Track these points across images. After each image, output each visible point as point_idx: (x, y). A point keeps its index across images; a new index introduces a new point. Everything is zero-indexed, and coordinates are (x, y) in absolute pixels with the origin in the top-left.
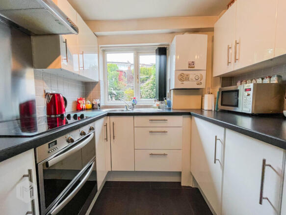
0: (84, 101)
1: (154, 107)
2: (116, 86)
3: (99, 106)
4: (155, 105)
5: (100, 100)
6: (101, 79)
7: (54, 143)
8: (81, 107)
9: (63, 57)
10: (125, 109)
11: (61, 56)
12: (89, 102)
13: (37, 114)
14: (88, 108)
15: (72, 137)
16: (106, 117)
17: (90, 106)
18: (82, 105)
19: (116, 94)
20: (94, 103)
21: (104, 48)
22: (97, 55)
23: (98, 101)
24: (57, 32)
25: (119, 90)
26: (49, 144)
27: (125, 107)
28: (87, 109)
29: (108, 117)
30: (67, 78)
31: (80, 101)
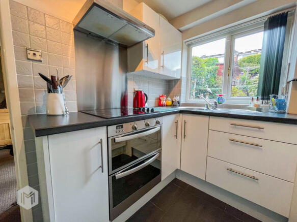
0: (165, 98)
1: (249, 109)
2: (213, 83)
3: (179, 103)
4: (252, 106)
5: (180, 98)
6: (184, 76)
7: (121, 127)
8: (162, 103)
9: (144, 60)
10: (205, 108)
11: (143, 59)
12: (170, 99)
13: (128, 106)
14: (168, 104)
15: (136, 126)
16: (178, 114)
17: (170, 103)
18: (163, 102)
19: (211, 92)
20: (174, 100)
21: (188, 43)
22: (181, 51)
23: (177, 99)
24: (140, 40)
25: (217, 87)
26: (117, 127)
27: (206, 106)
28: (167, 106)
29: (181, 115)
30: (150, 77)
31: (161, 98)
